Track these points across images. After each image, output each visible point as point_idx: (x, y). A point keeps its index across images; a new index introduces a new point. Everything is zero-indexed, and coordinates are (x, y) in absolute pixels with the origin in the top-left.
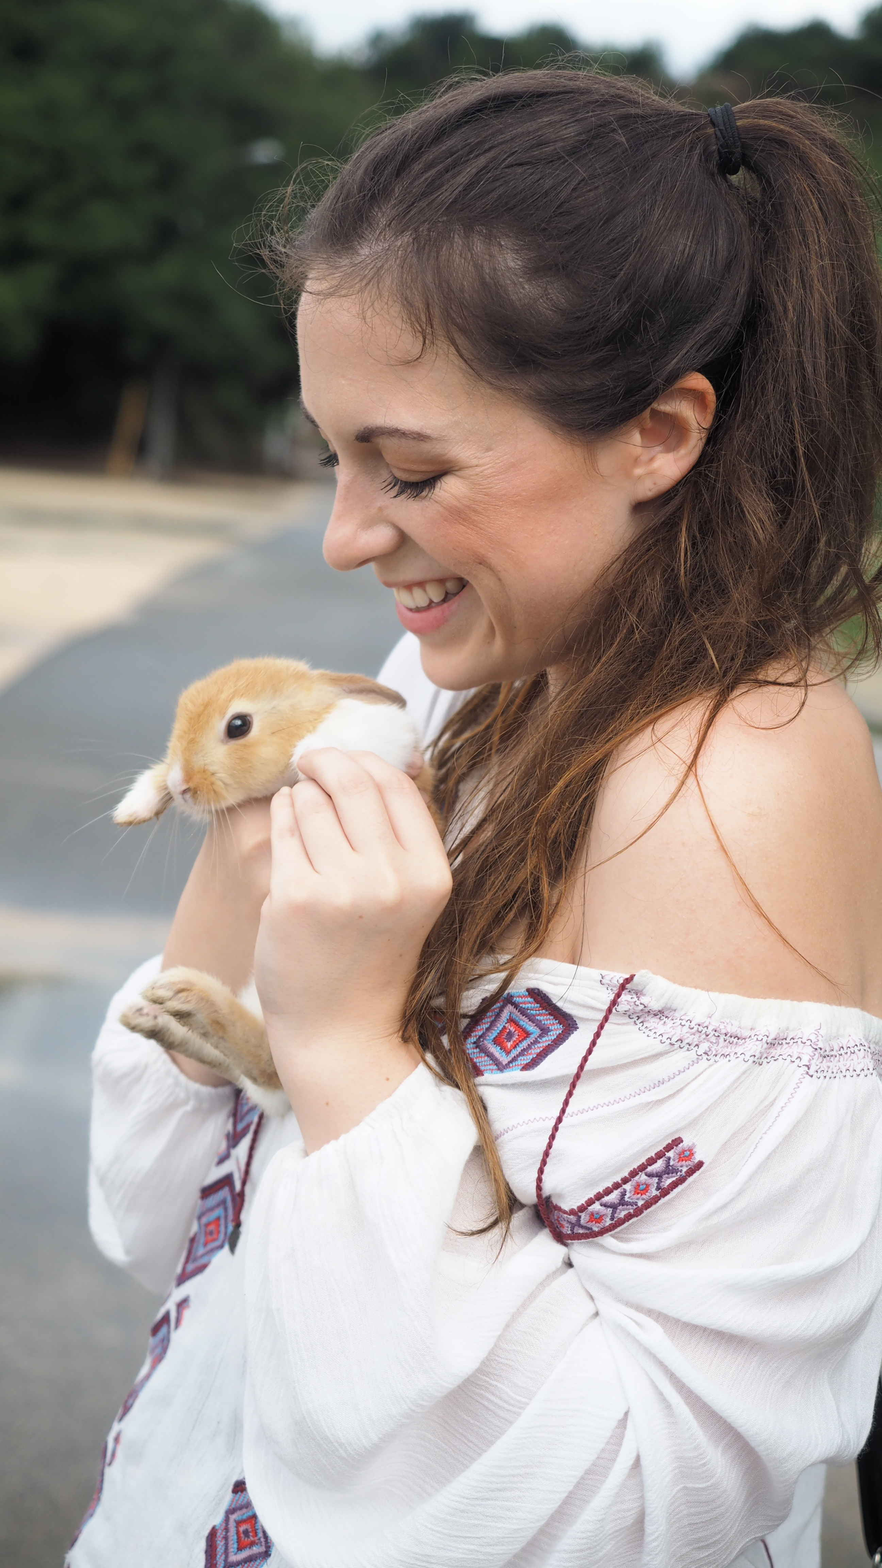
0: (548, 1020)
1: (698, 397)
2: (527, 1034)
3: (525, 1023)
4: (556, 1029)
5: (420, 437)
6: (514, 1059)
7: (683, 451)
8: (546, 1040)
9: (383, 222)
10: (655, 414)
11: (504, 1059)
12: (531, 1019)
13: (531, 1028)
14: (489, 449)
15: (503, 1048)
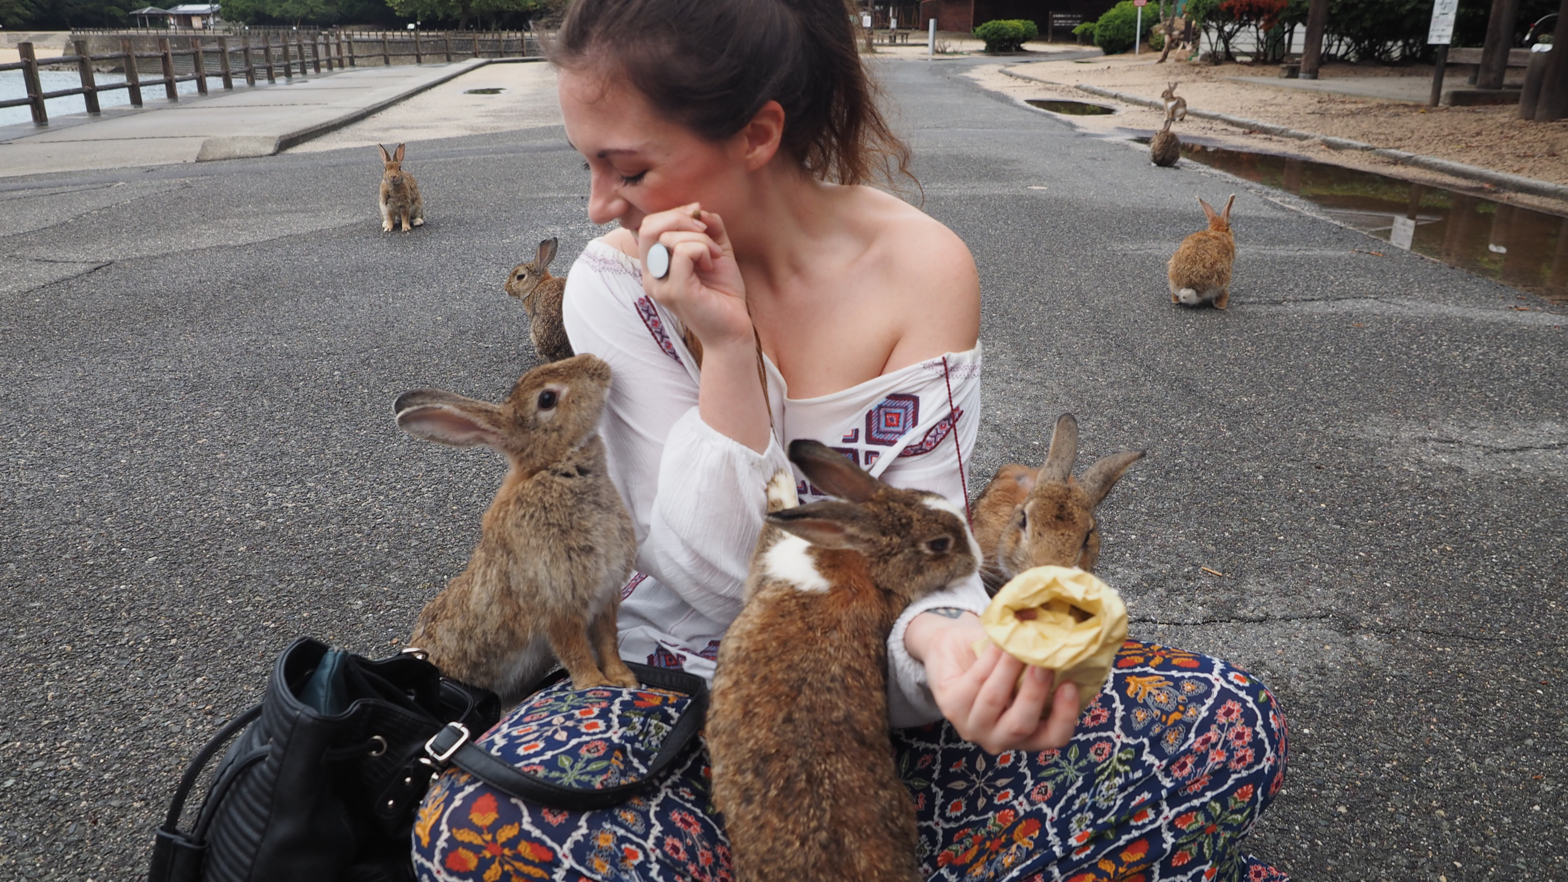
0: (904, 403)
1: (774, 115)
2: (899, 414)
3: (894, 411)
4: (910, 404)
5: (631, 152)
6: (904, 426)
7: (770, 144)
8: (911, 409)
9: (595, 35)
10: (753, 126)
11: (900, 429)
12: (895, 407)
13: (898, 411)
14: (668, 155)
15: (893, 426)
